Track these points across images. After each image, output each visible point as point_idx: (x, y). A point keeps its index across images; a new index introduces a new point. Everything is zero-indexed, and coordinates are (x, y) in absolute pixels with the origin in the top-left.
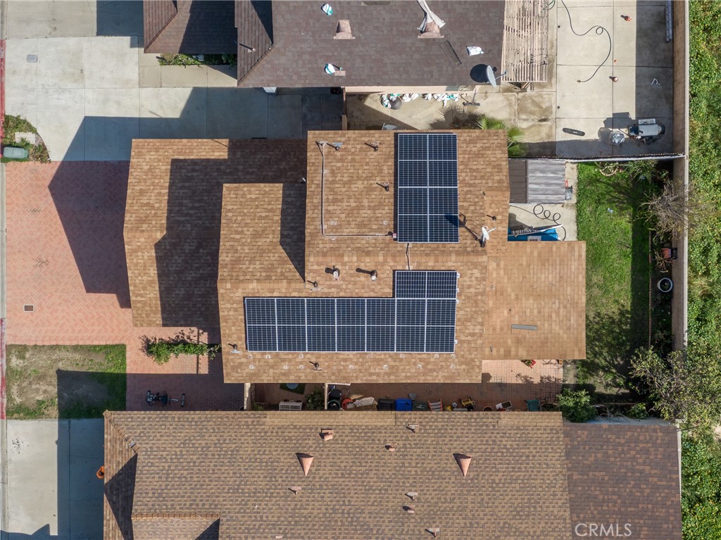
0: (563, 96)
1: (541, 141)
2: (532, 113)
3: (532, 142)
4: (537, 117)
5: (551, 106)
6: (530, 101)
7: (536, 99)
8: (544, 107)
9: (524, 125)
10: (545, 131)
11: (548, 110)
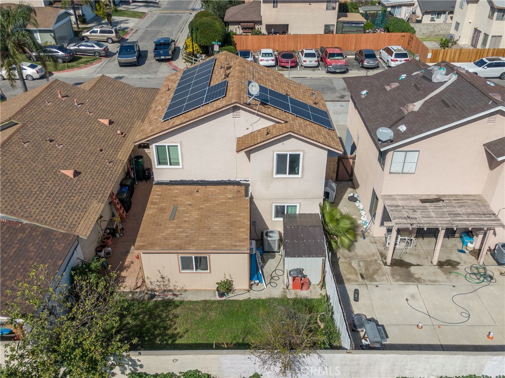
0: (389, 289)
1: (342, 275)
2: (367, 269)
3: (340, 269)
4: (363, 272)
5: (376, 281)
6: (377, 268)
7: (380, 271)
8: (374, 277)
9: (354, 264)
10: (353, 277)
11: (372, 279)
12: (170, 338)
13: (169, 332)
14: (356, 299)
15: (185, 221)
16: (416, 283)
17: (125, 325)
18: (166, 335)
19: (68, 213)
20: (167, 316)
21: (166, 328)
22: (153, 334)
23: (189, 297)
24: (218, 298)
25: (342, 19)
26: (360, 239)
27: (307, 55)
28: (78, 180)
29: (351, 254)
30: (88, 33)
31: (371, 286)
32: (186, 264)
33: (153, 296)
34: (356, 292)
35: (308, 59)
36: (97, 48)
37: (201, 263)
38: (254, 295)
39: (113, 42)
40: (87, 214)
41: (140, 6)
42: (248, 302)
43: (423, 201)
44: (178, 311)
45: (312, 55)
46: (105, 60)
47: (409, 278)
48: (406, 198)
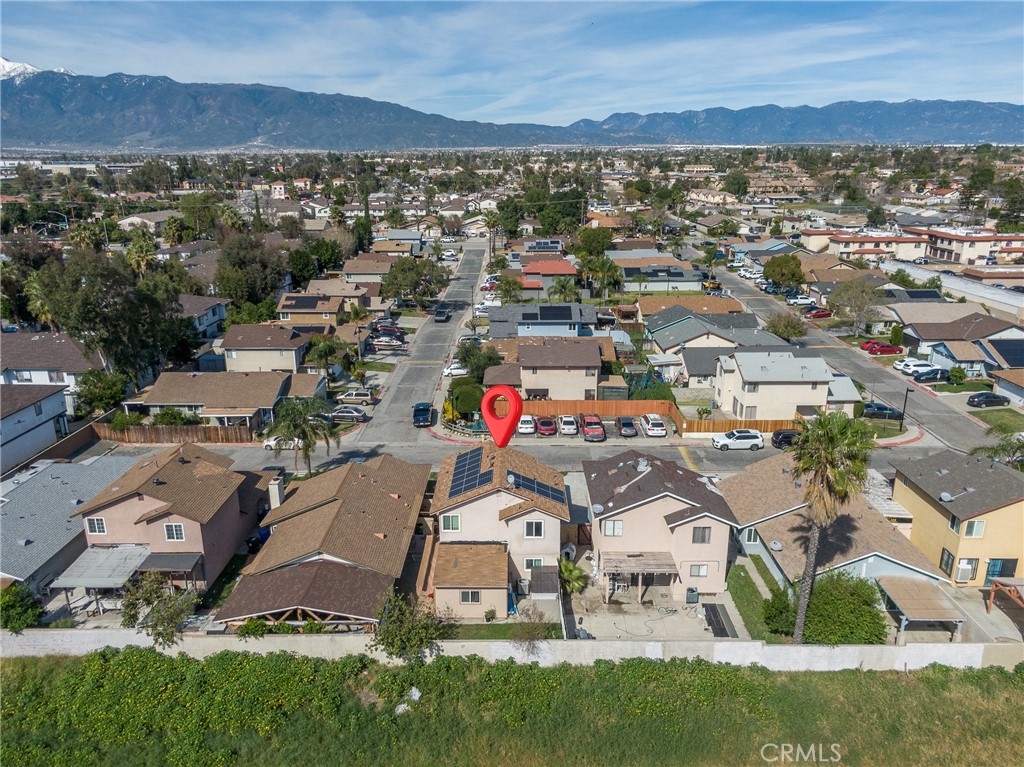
0: (604, 618)
2: (591, 606)
4: (588, 607)
5: (596, 613)
6: (599, 605)
7: (601, 607)
8: (595, 610)
9: (583, 603)
10: (580, 611)
11: (593, 611)
14: (580, 623)
15: (464, 568)
16: (623, 614)
23: (466, 622)
24: (486, 623)
25: (603, 384)
26: (590, 587)
27: (566, 423)
28: (387, 540)
29: (581, 596)
30: (343, 397)
31: (592, 616)
32: (465, 598)
33: (441, 622)
34: (581, 619)
35: (566, 427)
36: (356, 414)
37: (475, 597)
38: (510, 621)
39: (368, 404)
41: (388, 355)
42: (505, 625)
43: (629, 556)
44: (459, 630)
45: (571, 423)
46: (362, 426)
48: (617, 553)
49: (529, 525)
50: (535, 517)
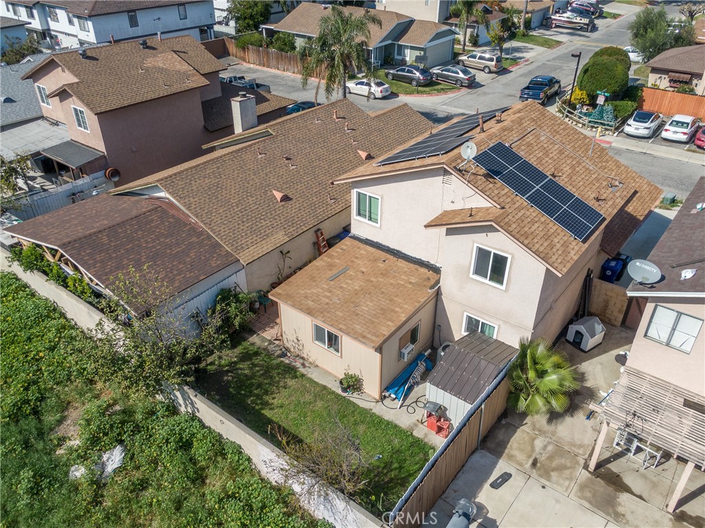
0: (557, 501)
1: (509, 446)
2: (551, 458)
3: (513, 438)
4: (542, 458)
5: (549, 481)
6: (569, 465)
7: (568, 472)
8: (552, 473)
9: (539, 443)
10: (520, 456)
11: (546, 474)
12: (261, 404)
13: (266, 398)
14: (495, 485)
15: (341, 287)
16: (608, 518)
17: (237, 369)
18: (261, 399)
19: (246, 235)
20: (278, 382)
21: (266, 393)
22: (251, 392)
23: (314, 375)
24: (339, 391)
26: (580, 416)
28: (283, 205)
29: (546, 427)
30: (465, 58)
31: (534, 484)
32: (318, 335)
33: (284, 355)
34: (506, 477)
40: (263, 242)
42: (366, 413)
43: (688, 404)
44: (291, 383)
46: (464, 91)
47: (607, 506)
48: (664, 386)
49: (483, 254)
50: (498, 243)
